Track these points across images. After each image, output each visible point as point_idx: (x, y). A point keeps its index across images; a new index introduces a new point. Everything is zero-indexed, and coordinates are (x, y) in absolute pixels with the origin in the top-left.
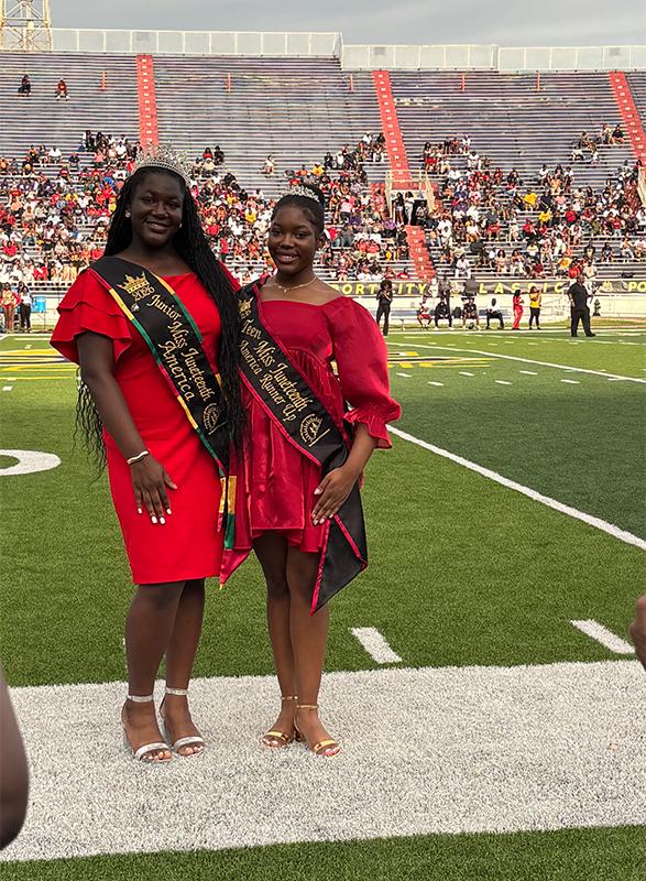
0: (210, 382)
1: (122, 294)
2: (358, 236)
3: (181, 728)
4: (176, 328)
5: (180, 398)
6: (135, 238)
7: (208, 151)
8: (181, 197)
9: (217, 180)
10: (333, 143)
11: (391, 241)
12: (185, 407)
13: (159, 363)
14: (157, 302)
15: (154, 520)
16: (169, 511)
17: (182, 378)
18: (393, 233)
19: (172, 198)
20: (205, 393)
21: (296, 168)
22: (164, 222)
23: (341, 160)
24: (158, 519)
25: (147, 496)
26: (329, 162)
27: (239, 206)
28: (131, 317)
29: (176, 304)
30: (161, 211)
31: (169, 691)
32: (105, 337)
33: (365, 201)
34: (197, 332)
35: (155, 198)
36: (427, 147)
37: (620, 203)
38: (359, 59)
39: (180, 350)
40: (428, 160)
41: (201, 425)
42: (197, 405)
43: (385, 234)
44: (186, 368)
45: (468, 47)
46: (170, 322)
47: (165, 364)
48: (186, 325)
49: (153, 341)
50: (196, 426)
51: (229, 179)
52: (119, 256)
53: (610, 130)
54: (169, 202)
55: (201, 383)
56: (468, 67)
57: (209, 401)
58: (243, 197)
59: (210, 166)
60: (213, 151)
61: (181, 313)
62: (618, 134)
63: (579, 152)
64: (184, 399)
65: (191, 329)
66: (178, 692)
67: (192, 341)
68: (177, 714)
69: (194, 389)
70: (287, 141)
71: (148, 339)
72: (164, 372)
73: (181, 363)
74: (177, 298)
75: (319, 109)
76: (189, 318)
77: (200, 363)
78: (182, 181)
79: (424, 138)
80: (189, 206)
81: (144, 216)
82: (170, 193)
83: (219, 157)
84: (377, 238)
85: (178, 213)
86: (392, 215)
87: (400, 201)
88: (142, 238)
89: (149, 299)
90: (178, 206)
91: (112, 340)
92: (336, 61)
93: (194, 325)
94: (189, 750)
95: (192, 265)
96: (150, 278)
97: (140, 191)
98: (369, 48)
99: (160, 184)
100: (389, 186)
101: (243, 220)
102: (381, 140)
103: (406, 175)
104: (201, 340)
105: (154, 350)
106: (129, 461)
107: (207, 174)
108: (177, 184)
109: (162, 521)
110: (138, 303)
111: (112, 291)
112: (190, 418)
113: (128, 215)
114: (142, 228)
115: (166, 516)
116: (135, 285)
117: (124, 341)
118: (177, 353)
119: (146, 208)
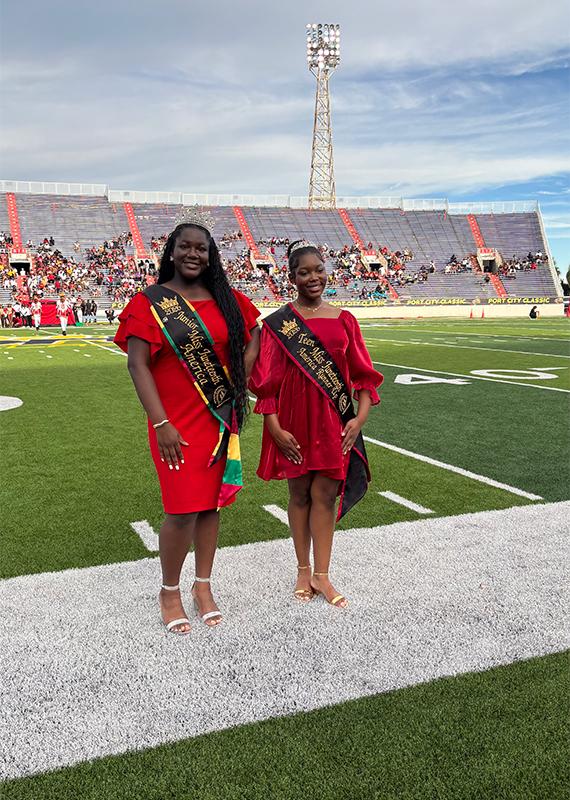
0: (220, 371)
1: (159, 310)
2: (123, 281)
3: (207, 604)
4: (193, 336)
5: (196, 384)
6: (176, 273)
7: (46, 239)
8: (207, 244)
9: (52, 253)
10: (108, 236)
11: (140, 283)
12: (199, 389)
13: (181, 359)
14: (182, 318)
15: (171, 467)
16: (183, 462)
17: (198, 370)
18: (140, 279)
19: (200, 244)
20: (216, 379)
21: (90, 248)
22: (196, 261)
23: (112, 245)
24: (174, 467)
25: (166, 451)
26: (106, 246)
27: (64, 266)
28: (162, 326)
29: (195, 318)
30: (193, 254)
31: (198, 579)
32: (146, 341)
33: (125, 264)
34: (210, 337)
35: (188, 245)
36: (153, 239)
37: (244, 266)
38: (117, 197)
39: (197, 350)
40: (154, 245)
41: (211, 402)
42: (209, 389)
43: (136, 279)
44: (201, 362)
45: (169, 193)
46: (190, 330)
47: (186, 360)
48: (202, 332)
49: (176, 344)
50: (207, 402)
51: (57, 253)
52: (163, 285)
53: (236, 233)
54: (199, 247)
55: (213, 373)
56: (169, 202)
57: (218, 384)
58: (65, 262)
59: (48, 247)
60: (49, 240)
61: (199, 325)
62: (240, 235)
63: (223, 243)
64: (199, 384)
65: (205, 336)
66: (203, 580)
67: (206, 344)
68: (204, 596)
69: (207, 376)
70: (84, 235)
71: (172, 343)
72: (185, 365)
73: (198, 360)
74: (197, 315)
75: (99, 220)
76: (204, 327)
77: (212, 359)
78: (208, 234)
79: (151, 234)
80: (213, 251)
81: (182, 259)
82: (198, 241)
83: (52, 242)
84: (133, 281)
85: (205, 255)
86: (139, 270)
87: (142, 264)
88: (181, 273)
89: (176, 314)
90: (205, 250)
91: (149, 344)
92: (106, 198)
93: (207, 332)
94: (213, 622)
95: (212, 292)
96: (180, 301)
97: (178, 241)
98: (122, 192)
99: (194, 236)
100: (136, 257)
101: (66, 272)
102: (130, 235)
103: (143, 252)
104: (213, 343)
105: (177, 350)
106: (156, 425)
107: (46, 250)
108: (204, 235)
109: (177, 468)
110: (167, 316)
111: (152, 308)
112: (204, 397)
113: (172, 259)
114: (180, 266)
115: (180, 465)
116: (168, 304)
117: (158, 345)
118: (195, 352)
119: (184, 252)
